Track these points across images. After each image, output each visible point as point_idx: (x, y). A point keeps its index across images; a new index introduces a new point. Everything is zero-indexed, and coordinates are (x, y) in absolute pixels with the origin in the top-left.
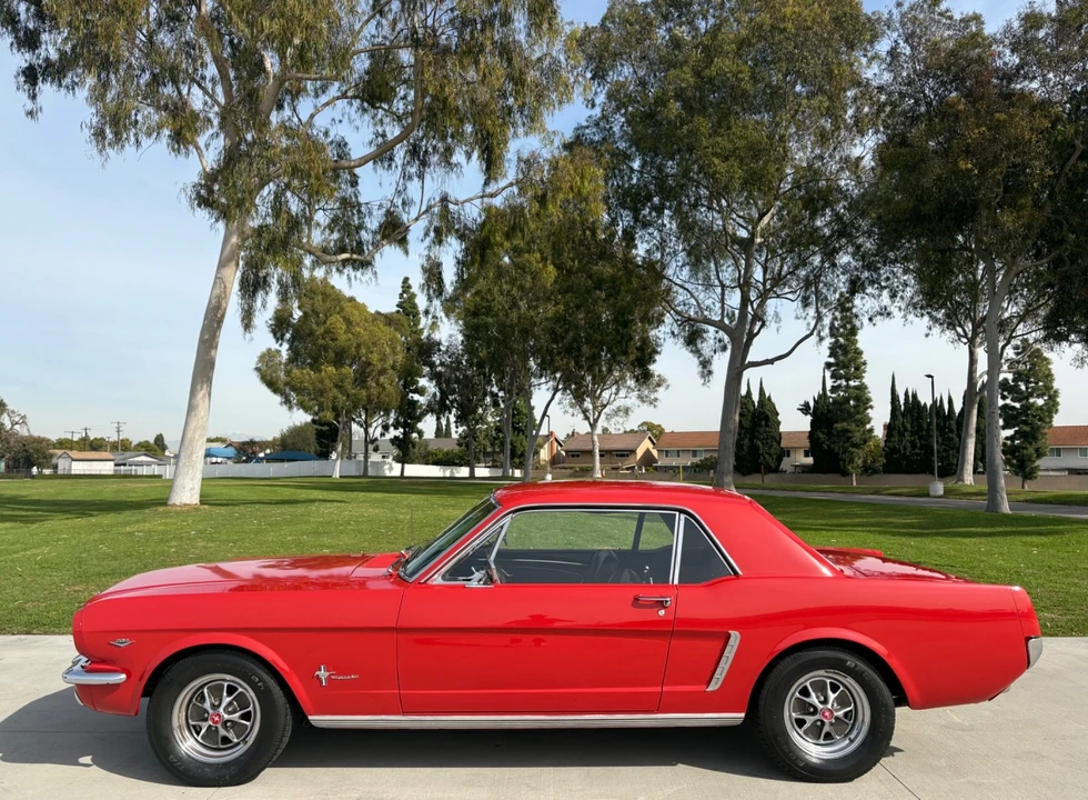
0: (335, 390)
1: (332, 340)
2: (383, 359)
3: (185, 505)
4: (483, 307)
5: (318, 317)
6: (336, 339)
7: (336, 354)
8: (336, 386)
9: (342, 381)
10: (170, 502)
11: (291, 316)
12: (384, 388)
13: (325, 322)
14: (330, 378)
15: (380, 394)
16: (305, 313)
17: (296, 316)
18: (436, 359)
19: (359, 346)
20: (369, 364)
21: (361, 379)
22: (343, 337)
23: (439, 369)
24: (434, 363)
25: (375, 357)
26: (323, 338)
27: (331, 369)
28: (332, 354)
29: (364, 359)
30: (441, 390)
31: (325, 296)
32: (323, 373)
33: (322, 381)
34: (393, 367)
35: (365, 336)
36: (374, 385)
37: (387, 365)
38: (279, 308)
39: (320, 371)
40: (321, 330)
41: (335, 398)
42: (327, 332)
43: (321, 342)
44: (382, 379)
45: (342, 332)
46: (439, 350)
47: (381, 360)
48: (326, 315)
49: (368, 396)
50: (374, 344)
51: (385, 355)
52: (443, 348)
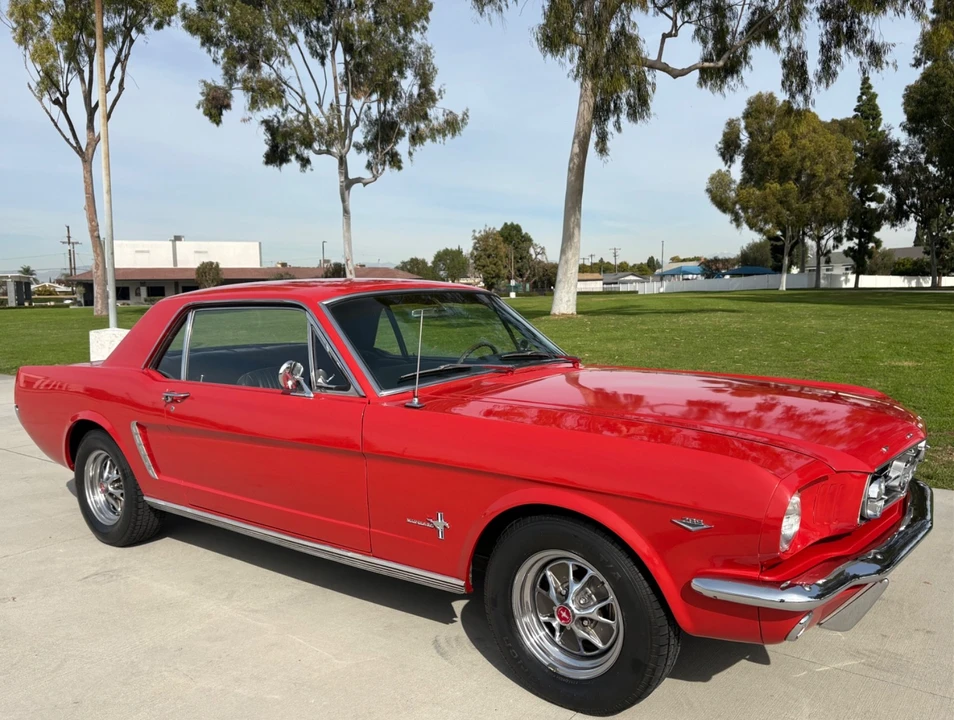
0: (779, 206)
1: (777, 156)
2: (829, 168)
3: (563, 314)
4: (931, 94)
5: (763, 135)
6: (781, 155)
7: (781, 170)
8: (781, 202)
9: (785, 196)
10: (552, 313)
11: (738, 137)
12: (830, 199)
13: (771, 139)
14: (774, 194)
15: (825, 205)
16: (751, 134)
17: (742, 137)
18: (893, 162)
19: (803, 159)
20: (814, 176)
21: (806, 192)
22: (788, 152)
23: (896, 172)
24: (891, 166)
25: (820, 169)
26: (769, 155)
27: (776, 186)
28: (777, 171)
29: (808, 171)
30: (898, 196)
31: (770, 113)
32: (768, 190)
33: (765, 198)
34: (841, 176)
35: (811, 148)
36: (819, 197)
37: (833, 176)
38: (726, 130)
39: (765, 189)
40: (766, 147)
41: (779, 213)
42: (773, 148)
43: (766, 159)
44: (828, 190)
45: (787, 147)
46: (898, 151)
47: (827, 170)
48: (771, 132)
49: (813, 209)
50: (820, 155)
51: (831, 165)
52: (901, 149)
